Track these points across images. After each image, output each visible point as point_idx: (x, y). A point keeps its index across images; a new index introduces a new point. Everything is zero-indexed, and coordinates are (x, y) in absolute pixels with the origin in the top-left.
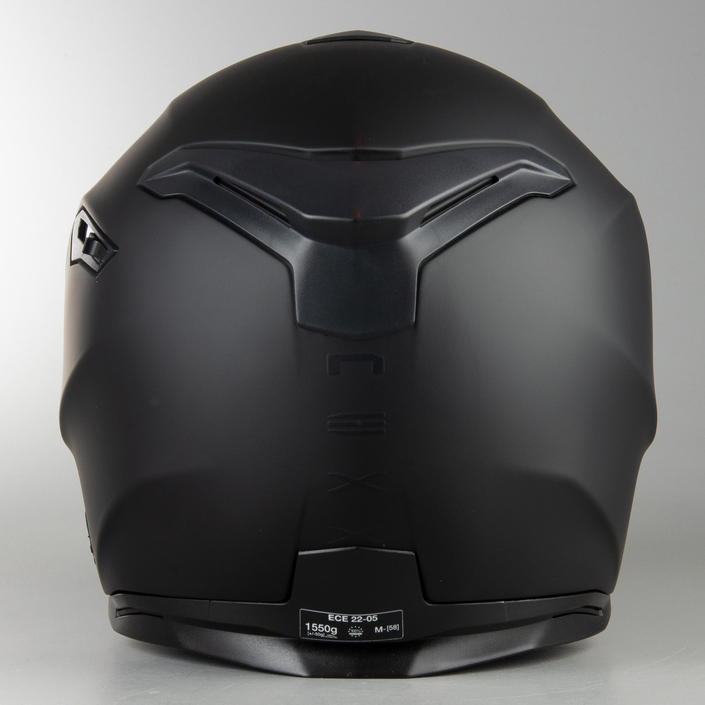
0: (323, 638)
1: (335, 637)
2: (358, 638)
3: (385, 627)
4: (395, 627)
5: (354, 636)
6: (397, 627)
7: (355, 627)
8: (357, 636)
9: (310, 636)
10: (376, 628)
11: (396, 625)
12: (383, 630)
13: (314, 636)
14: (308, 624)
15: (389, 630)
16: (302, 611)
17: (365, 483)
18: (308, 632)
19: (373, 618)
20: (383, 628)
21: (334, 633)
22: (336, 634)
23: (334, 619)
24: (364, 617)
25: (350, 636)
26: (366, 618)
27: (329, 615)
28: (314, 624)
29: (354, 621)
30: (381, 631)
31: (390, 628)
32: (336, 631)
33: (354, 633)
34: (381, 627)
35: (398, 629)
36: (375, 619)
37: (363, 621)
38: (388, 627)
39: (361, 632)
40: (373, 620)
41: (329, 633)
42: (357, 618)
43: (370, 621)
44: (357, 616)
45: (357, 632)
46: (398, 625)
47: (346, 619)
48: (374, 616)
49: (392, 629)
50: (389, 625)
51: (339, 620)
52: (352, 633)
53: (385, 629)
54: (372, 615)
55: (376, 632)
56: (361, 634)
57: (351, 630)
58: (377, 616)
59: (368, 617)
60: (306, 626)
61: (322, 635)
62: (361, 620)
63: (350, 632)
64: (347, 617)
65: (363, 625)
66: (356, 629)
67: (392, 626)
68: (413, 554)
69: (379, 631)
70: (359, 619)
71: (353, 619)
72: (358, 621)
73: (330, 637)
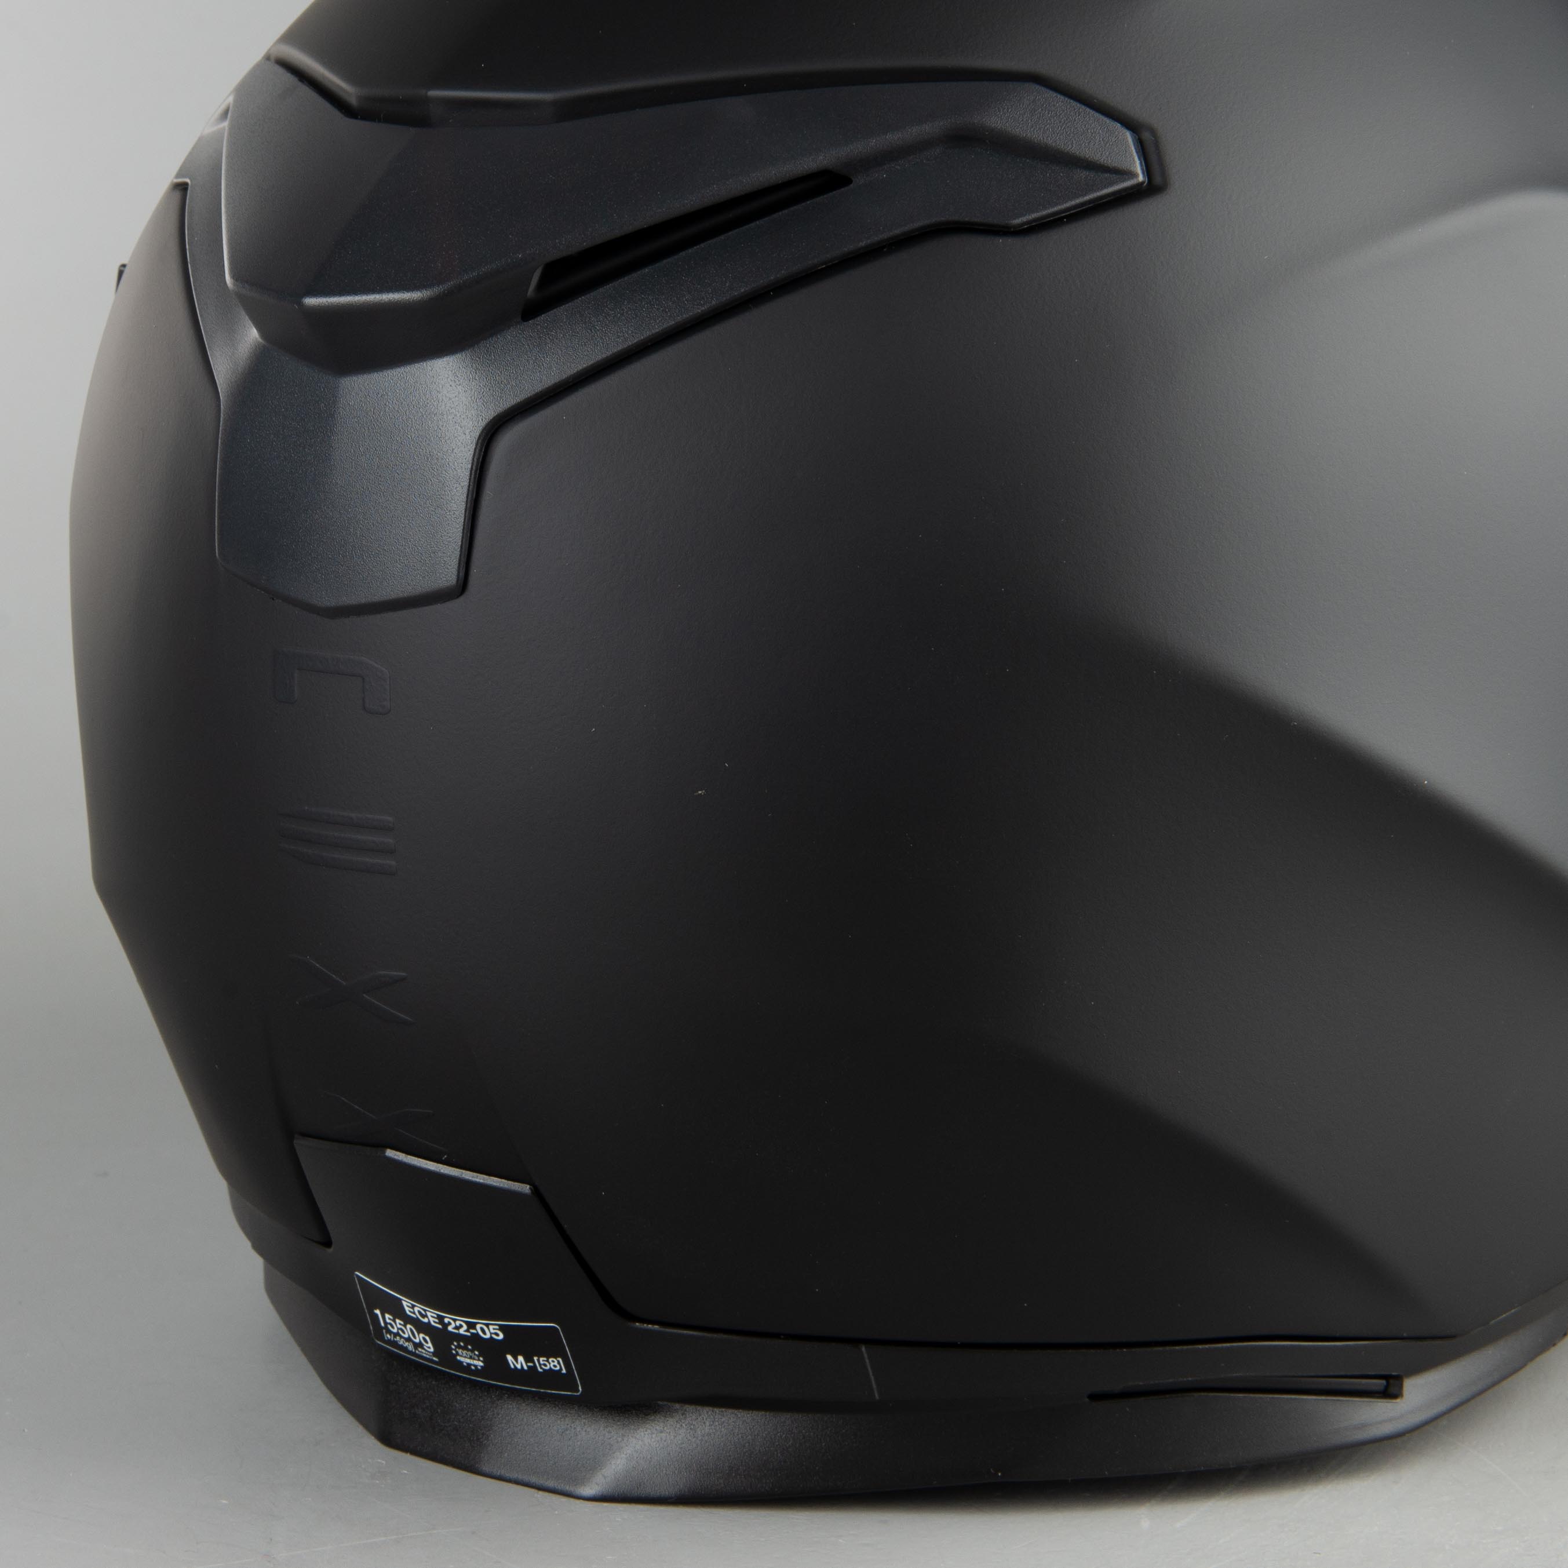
0: (410, 1353)
1: (434, 1359)
2: (477, 1372)
3: (528, 1359)
4: (554, 1364)
5: (469, 1365)
6: (559, 1363)
7: (462, 1344)
8: (476, 1366)
9: (389, 1342)
10: (509, 1358)
11: (556, 1358)
12: (527, 1366)
13: (395, 1344)
14: (378, 1312)
15: (541, 1368)
16: (357, 1276)
17: (364, 995)
18: (384, 1331)
19: (490, 1330)
20: (527, 1361)
21: (429, 1348)
22: (432, 1350)
23: (414, 1313)
24: (471, 1326)
25: (461, 1363)
26: (475, 1328)
27: (404, 1303)
28: (387, 1316)
29: (454, 1328)
30: (525, 1368)
31: (542, 1362)
32: (430, 1345)
33: (465, 1357)
34: (521, 1358)
35: (564, 1371)
36: (497, 1335)
37: (472, 1333)
38: (535, 1359)
39: (479, 1360)
40: (494, 1336)
41: (420, 1345)
42: (457, 1324)
43: (488, 1336)
44: (455, 1320)
45: (471, 1358)
46: (560, 1359)
47: (437, 1321)
48: (491, 1327)
49: (548, 1368)
50: (539, 1356)
51: (426, 1320)
52: (461, 1356)
53: (530, 1364)
54: (487, 1325)
55: (512, 1366)
56: (481, 1364)
57: (460, 1351)
58: (497, 1327)
59: (478, 1327)
60: (377, 1315)
61: (411, 1347)
62: (467, 1331)
63: (457, 1354)
64: (435, 1316)
65: (475, 1342)
66: (468, 1350)
67: (545, 1359)
68: (526, 1188)
69: (519, 1366)
70: (461, 1326)
71: (450, 1323)
72: (462, 1331)
73: (425, 1355)
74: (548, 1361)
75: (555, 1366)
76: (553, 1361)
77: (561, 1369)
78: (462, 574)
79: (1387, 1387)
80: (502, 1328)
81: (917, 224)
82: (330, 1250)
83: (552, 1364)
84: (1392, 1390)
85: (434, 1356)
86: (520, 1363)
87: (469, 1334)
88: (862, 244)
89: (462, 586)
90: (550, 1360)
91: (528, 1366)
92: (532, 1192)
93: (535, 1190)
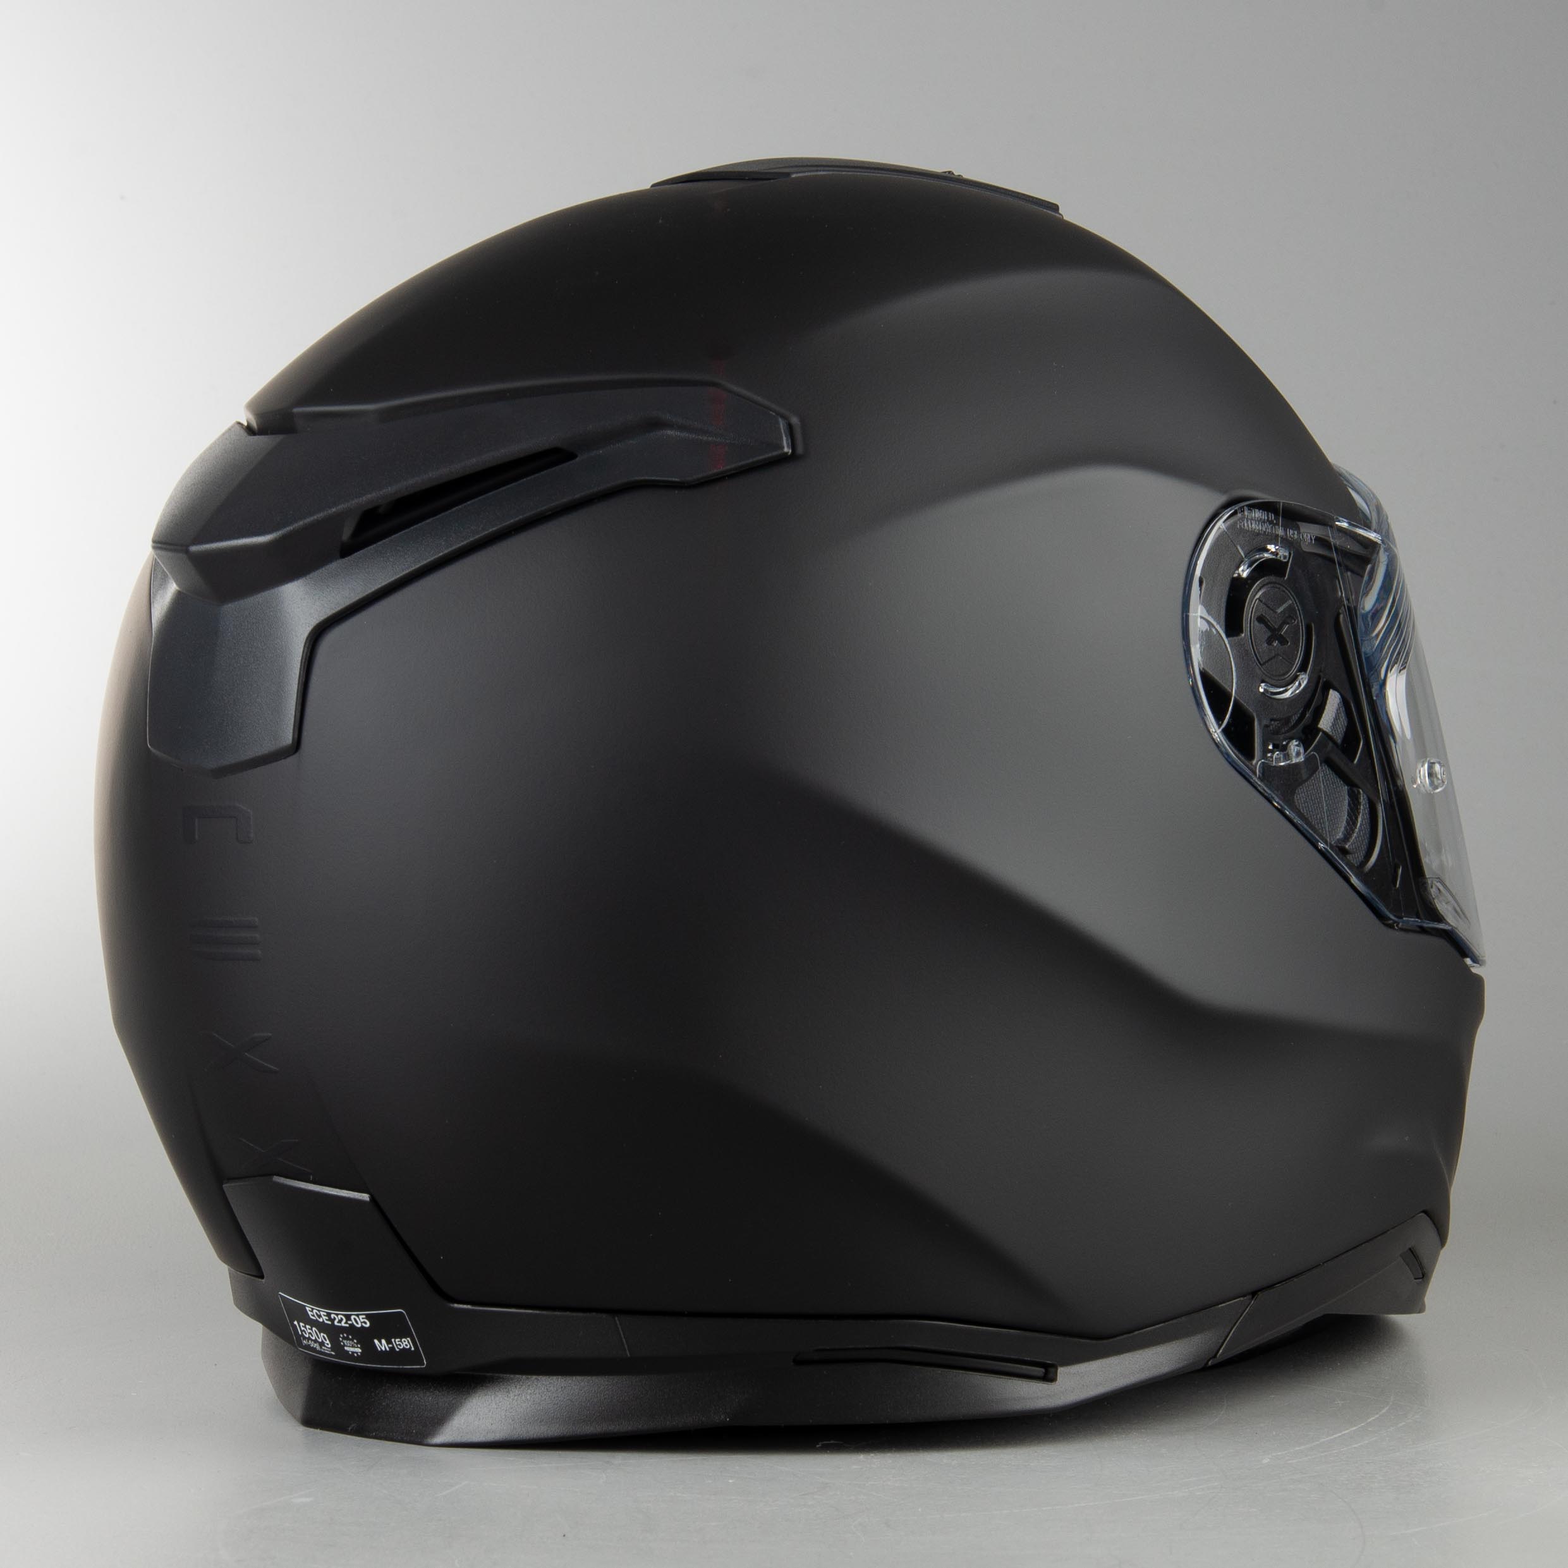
0: (317, 1351)
1: (332, 1353)
2: (359, 1358)
3: (389, 1342)
4: (405, 1343)
5: (352, 1353)
6: (408, 1341)
7: (350, 1337)
8: (357, 1353)
9: (304, 1347)
10: (376, 1341)
11: (406, 1338)
12: (387, 1346)
13: (308, 1347)
14: (296, 1323)
15: (398, 1348)
16: (281, 1296)
17: (246, 1054)
18: (302, 1338)
19: (360, 1320)
20: (388, 1344)
21: (328, 1344)
22: (329, 1346)
23: (313, 1316)
24: (348, 1318)
25: (348, 1352)
26: (351, 1320)
27: (307, 1308)
28: (301, 1324)
29: (338, 1322)
30: (388, 1349)
31: (397, 1343)
32: (328, 1342)
33: (349, 1346)
34: (383, 1341)
35: (413, 1349)
36: (365, 1323)
37: (350, 1324)
38: (393, 1340)
39: (357, 1347)
40: (364, 1325)
41: (322, 1344)
42: (339, 1318)
43: (359, 1326)
44: (337, 1315)
45: (353, 1346)
46: (409, 1339)
47: (327, 1318)
48: (361, 1317)
49: (402, 1347)
50: (395, 1339)
51: (321, 1320)
52: (347, 1346)
53: (390, 1346)
54: (358, 1315)
55: (379, 1349)
56: (360, 1351)
57: (345, 1341)
58: (364, 1316)
59: (352, 1317)
60: (295, 1325)
61: (317, 1346)
62: (346, 1323)
63: (344, 1345)
64: (325, 1314)
65: (352, 1331)
66: (350, 1340)
67: (399, 1340)
68: (365, 1197)
69: (383, 1349)
70: (342, 1319)
71: (335, 1319)
72: (343, 1324)
73: (326, 1351)
74: (401, 1341)
75: (406, 1345)
76: (405, 1341)
77: (410, 1347)
78: (296, 736)
79: (1046, 1373)
80: (368, 1317)
81: (619, 482)
82: (263, 1280)
83: (404, 1344)
84: (1051, 1375)
85: (332, 1351)
86: (382, 1345)
87: (347, 1325)
88: (577, 496)
89: (297, 745)
90: (403, 1340)
91: (389, 1347)
92: (370, 1199)
93: (372, 1198)
